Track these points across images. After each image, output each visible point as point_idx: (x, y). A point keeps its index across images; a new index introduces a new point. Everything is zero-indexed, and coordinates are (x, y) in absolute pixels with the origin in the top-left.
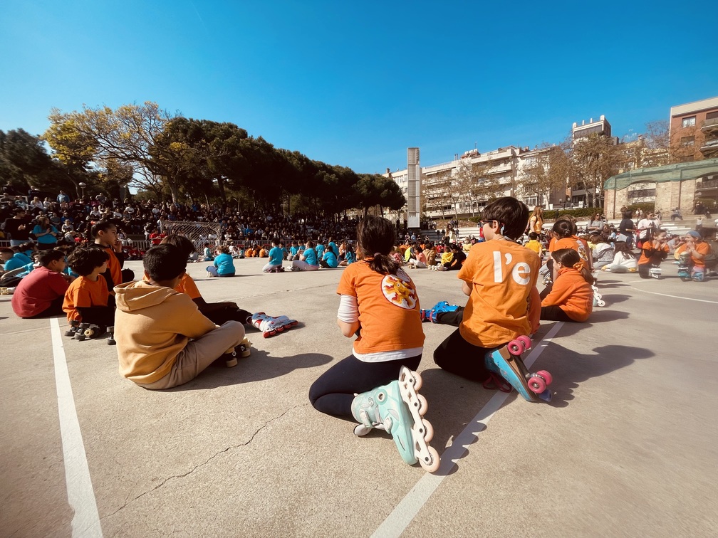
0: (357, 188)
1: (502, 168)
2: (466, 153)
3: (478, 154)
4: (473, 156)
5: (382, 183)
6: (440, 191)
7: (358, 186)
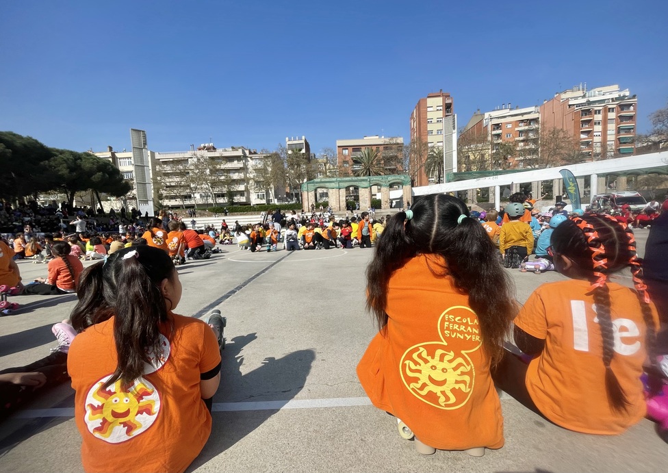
2: (202, 145)
3: (214, 149)
4: (209, 149)
5: (93, 163)
6: (177, 179)
7: (52, 163)
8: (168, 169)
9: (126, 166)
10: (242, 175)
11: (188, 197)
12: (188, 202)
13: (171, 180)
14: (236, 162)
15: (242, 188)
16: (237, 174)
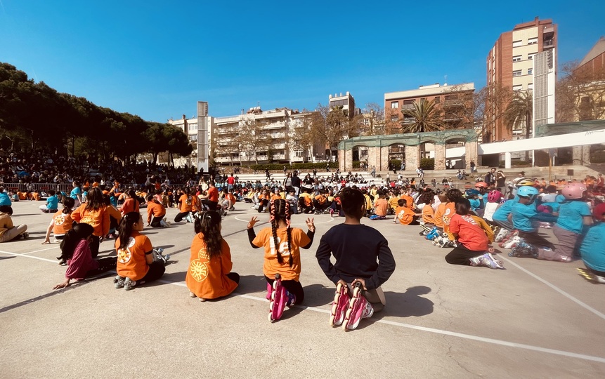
0: (145, 135)
1: (278, 125)
2: (251, 109)
3: (261, 111)
4: (255, 112)
5: (170, 132)
6: (228, 140)
7: (147, 133)
8: (222, 131)
9: (193, 131)
10: (283, 135)
11: (236, 155)
12: (235, 160)
13: (224, 141)
14: (278, 122)
15: (282, 146)
16: (279, 133)
